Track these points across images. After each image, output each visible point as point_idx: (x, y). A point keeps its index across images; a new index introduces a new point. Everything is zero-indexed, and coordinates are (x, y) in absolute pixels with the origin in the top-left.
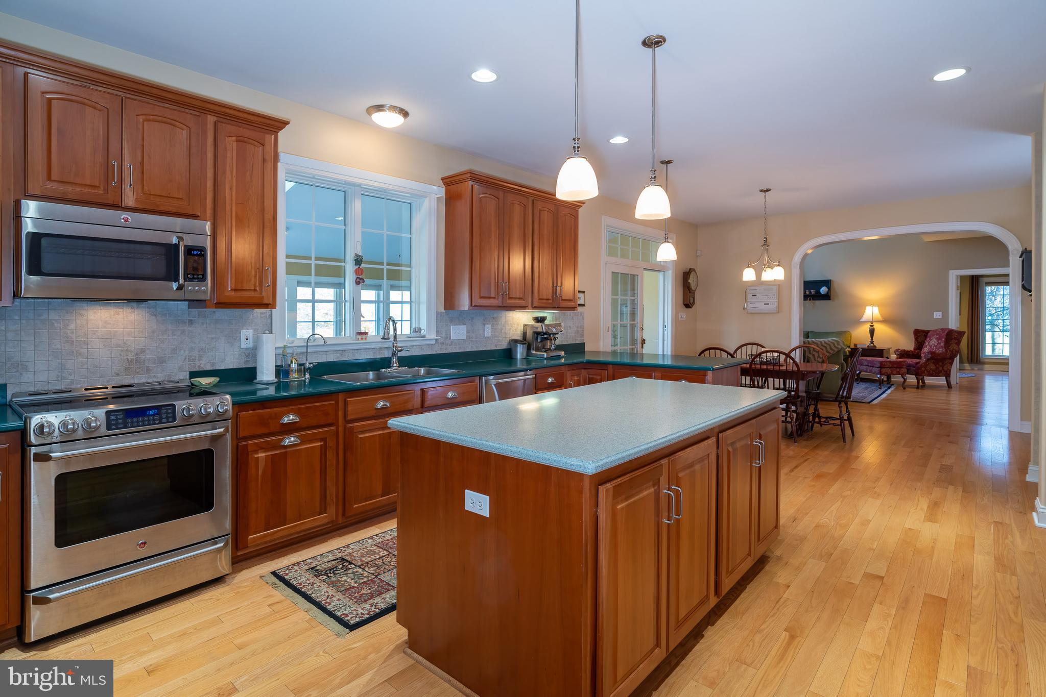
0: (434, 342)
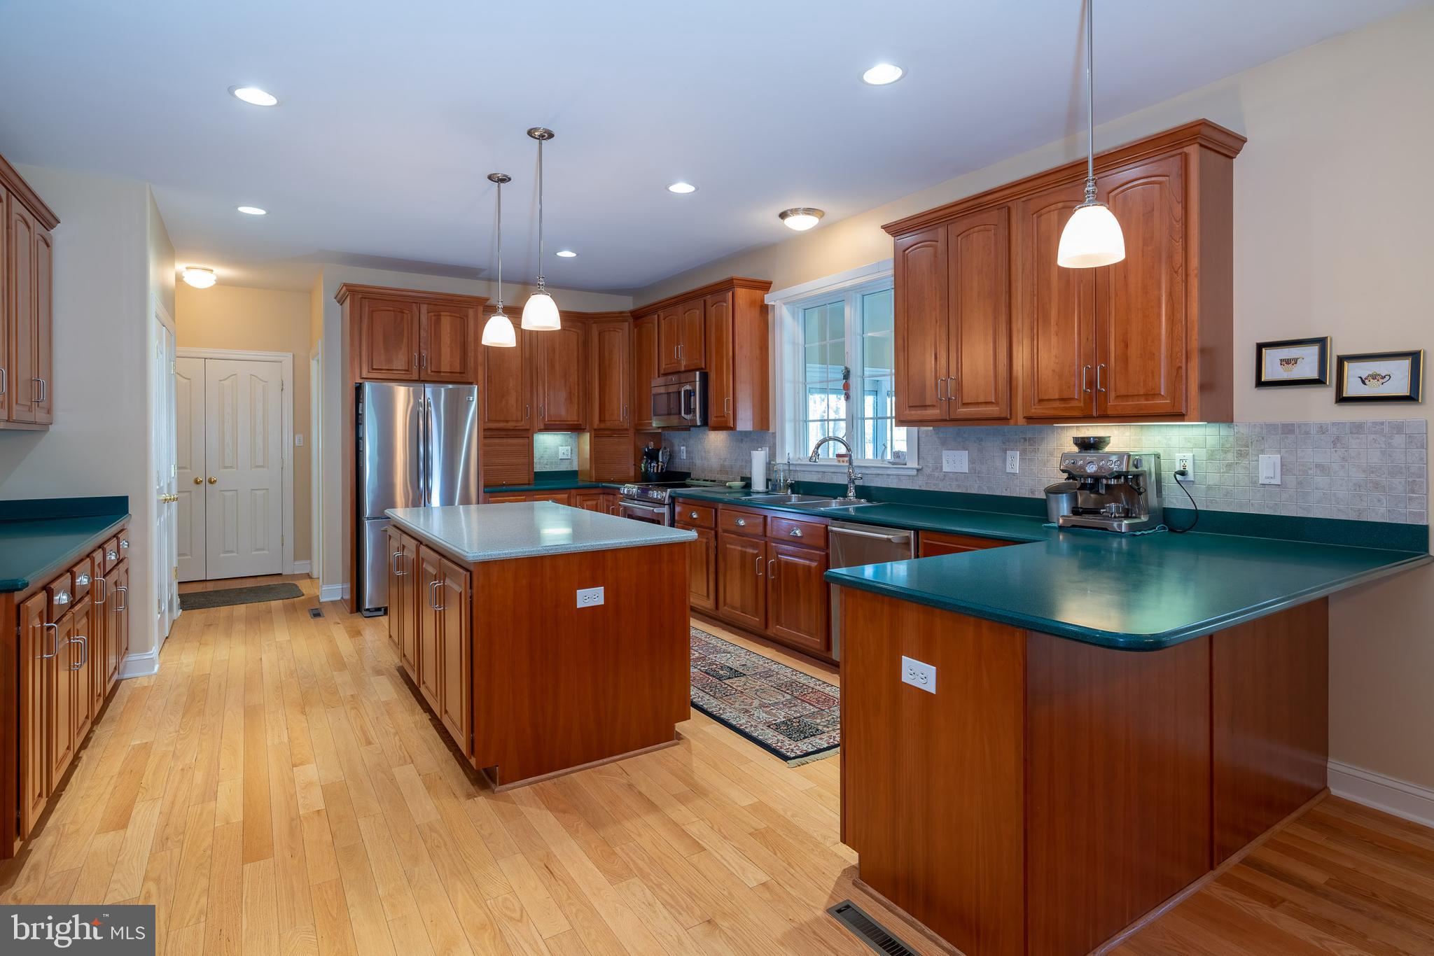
0: (914, 472)
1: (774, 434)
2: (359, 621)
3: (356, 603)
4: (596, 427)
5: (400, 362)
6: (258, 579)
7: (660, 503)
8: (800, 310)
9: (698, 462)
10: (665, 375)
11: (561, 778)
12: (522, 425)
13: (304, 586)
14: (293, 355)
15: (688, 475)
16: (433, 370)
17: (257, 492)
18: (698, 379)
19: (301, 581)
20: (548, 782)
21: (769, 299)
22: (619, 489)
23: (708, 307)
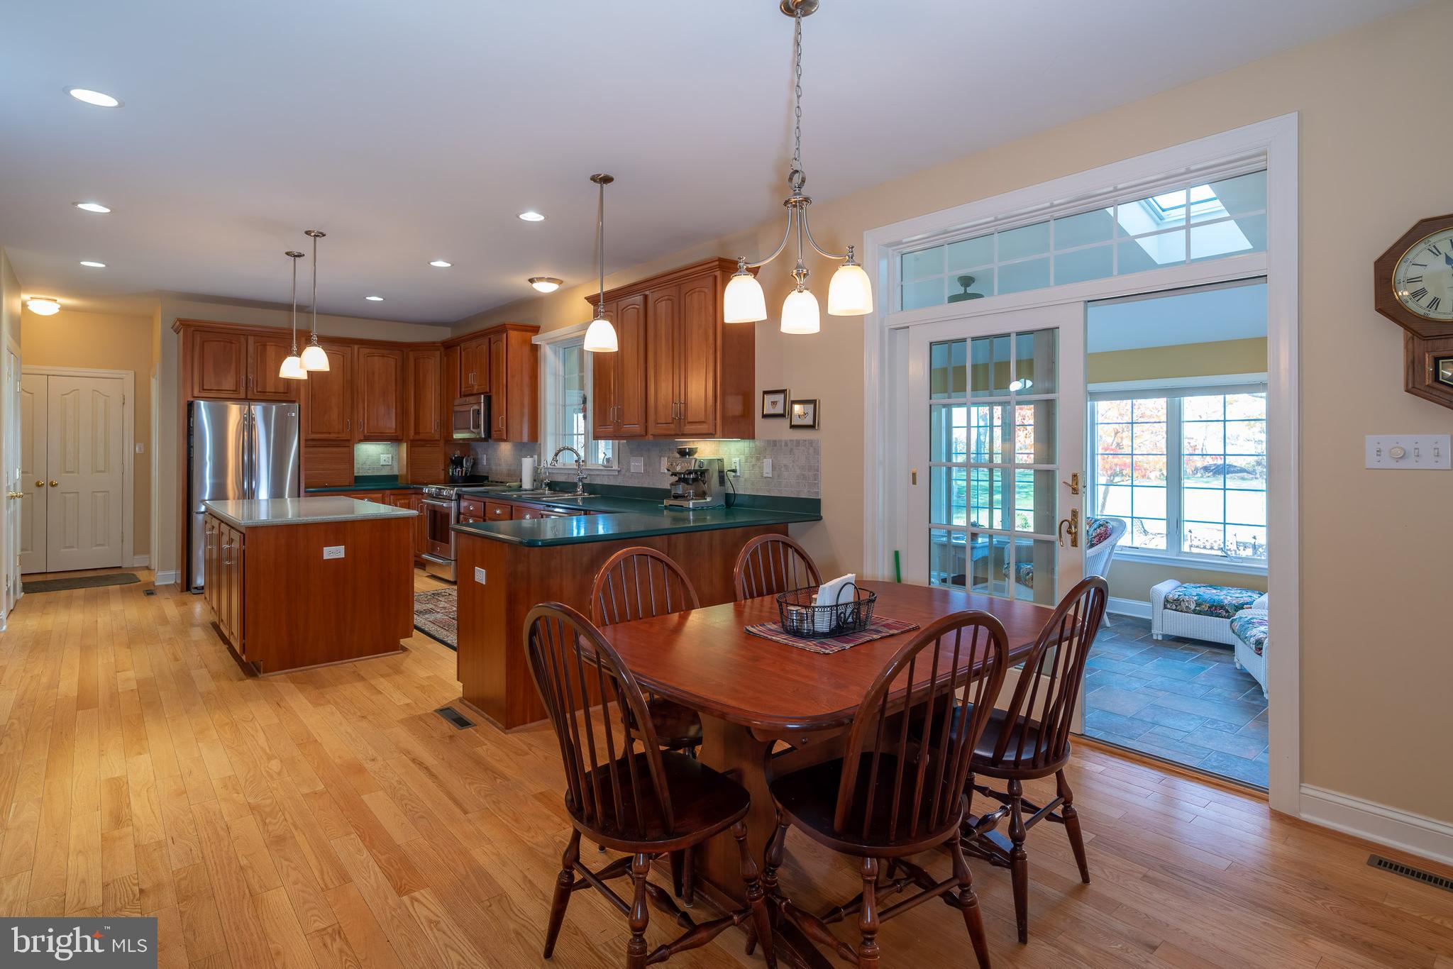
0: (617, 473)
1: (540, 444)
2: (187, 596)
3: (187, 584)
4: (411, 438)
5: (229, 383)
6: (98, 571)
7: (449, 499)
8: (561, 349)
9: (494, 467)
10: (465, 396)
11: (309, 671)
12: (344, 436)
13: (143, 576)
14: (135, 373)
15: (486, 478)
16: (259, 390)
17: (99, 494)
18: (482, 401)
19: (140, 572)
20: (300, 673)
21: (536, 340)
22: (422, 489)
23: (492, 344)
